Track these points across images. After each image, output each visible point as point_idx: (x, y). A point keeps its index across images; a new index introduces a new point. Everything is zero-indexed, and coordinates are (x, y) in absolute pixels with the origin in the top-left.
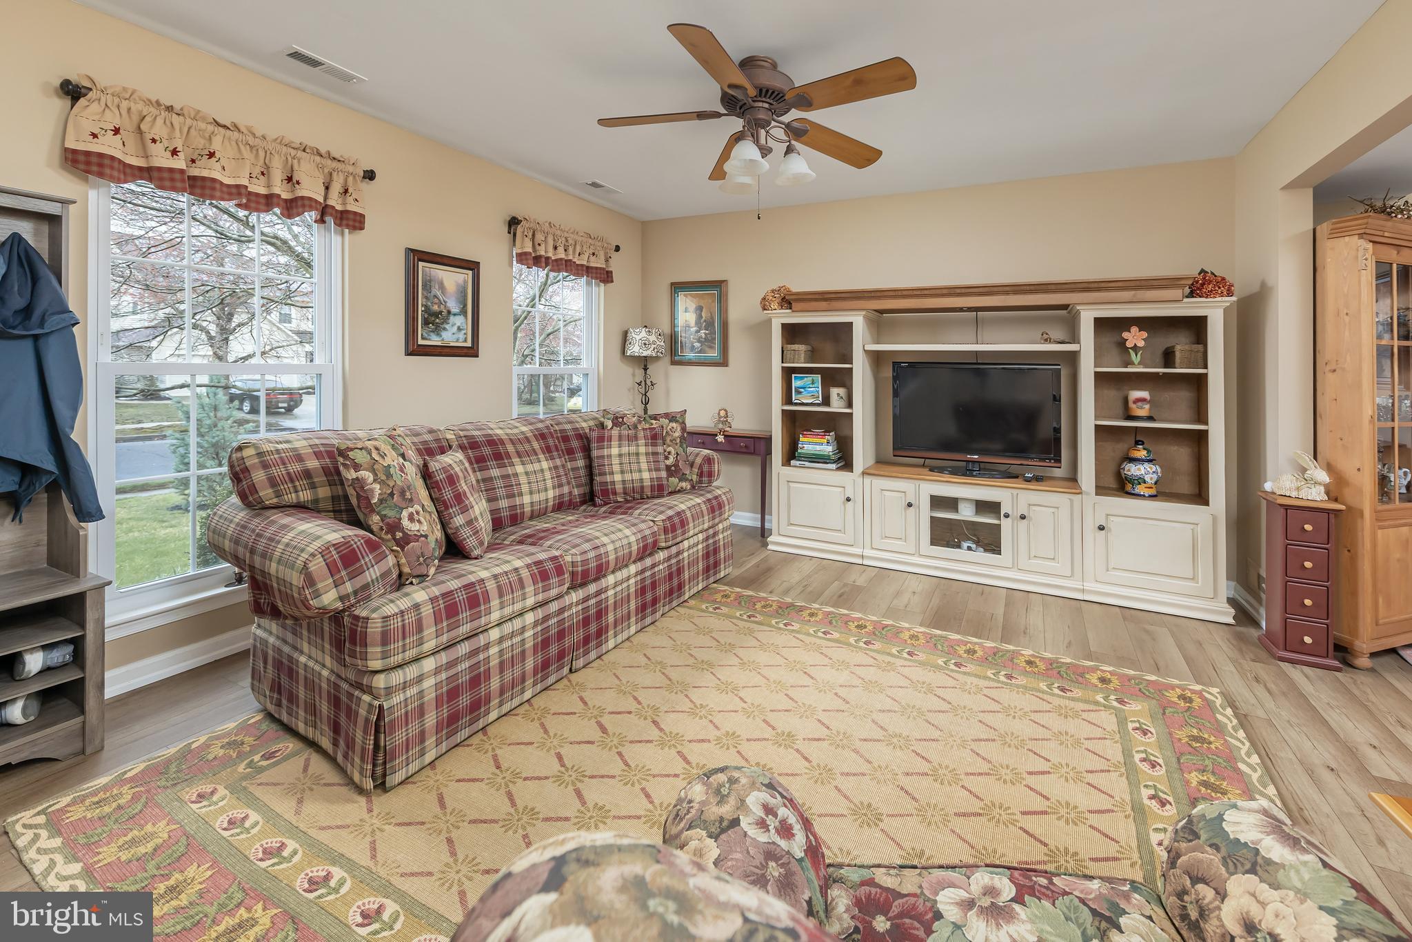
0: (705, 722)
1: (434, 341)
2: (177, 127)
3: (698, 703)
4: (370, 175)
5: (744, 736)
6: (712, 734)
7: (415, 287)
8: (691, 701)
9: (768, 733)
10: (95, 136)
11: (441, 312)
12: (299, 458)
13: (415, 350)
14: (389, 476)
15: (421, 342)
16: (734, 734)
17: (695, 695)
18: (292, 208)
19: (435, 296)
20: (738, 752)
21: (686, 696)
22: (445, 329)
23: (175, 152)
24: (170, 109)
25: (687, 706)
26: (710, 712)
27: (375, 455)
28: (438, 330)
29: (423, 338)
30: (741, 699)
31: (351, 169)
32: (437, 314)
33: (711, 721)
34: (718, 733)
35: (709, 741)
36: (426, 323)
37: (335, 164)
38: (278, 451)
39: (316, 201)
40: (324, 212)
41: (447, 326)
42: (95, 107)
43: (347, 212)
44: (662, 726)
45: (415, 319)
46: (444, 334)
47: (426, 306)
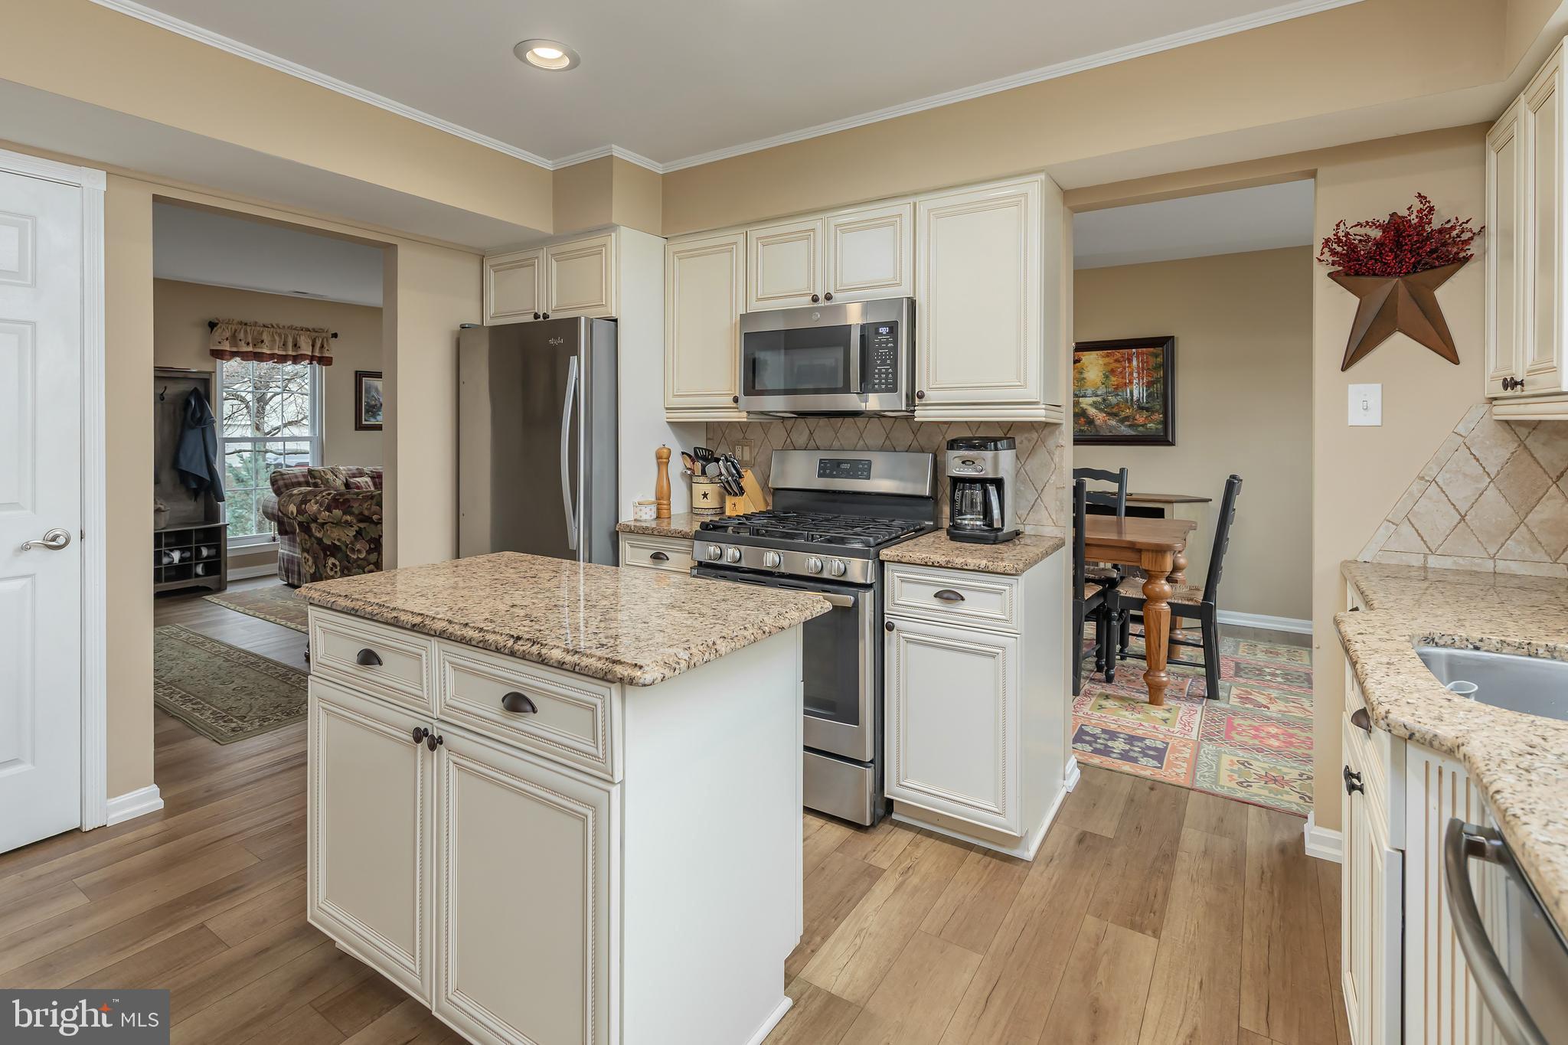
1: (372, 422)
2: (249, 331)
4: (335, 335)
7: (361, 392)
10: (220, 343)
11: (376, 405)
12: (296, 477)
13: (359, 426)
14: (328, 482)
15: (364, 423)
18: (296, 359)
19: (373, 396)
22: (379, 415)
23: (248, 344)
24: (246, 324)
27: (322, 474)
28: (374, 415)
29: (365, 420)
31: (324, 335)
32: (374, 406)
36: (367, 411)
37: (317, 334)
38: (288, 474)
39: (308, 355)
40: (312, 359)
41: (380, 413)
42: (220, 331)
43: (323, 357)
45: (361, 410)
46: (378, 418)
47: (368, 403)
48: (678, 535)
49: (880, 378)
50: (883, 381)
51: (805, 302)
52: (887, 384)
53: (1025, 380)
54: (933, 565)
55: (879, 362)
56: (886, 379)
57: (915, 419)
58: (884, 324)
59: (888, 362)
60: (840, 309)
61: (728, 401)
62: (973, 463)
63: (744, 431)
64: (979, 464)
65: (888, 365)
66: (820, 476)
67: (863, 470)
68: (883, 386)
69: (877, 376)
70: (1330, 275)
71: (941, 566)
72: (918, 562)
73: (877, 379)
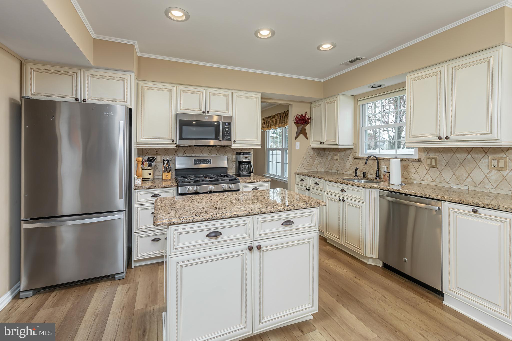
48: (168, 187)
49: (226, 137)
50: (227, 137)
51: (199, 113)
52: (228, 138)
53: (258, 139)
54: (253, 182)
55: (226, 132)
56: (228, 137)
57: (232, 148)
58: (227, 123)
59: (228, 132)
60: (212, 116)
61: (170, 141)
62: (247, 158)
63: (157, 151)
64: (249, 158)
65: (228, 133)
66: (195, 164)
67: (209, 162)
68: (227, 139)
69: (225, 136)
70: (294, 123)
71: (255, 182)
72: (250, 182)
73: (225, 137)
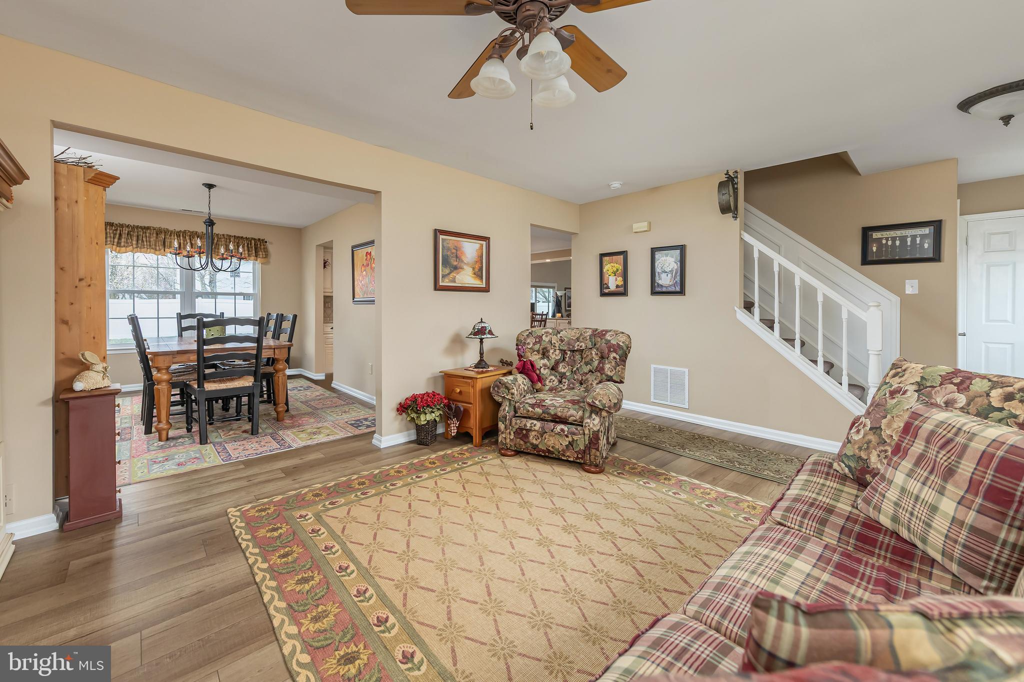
0: (600, 567)
3: (604, 586)
5: (572, 550)
6: (596, 558)
8: (610, 588)
9: (553, 548)
16: (579, 554)
17: (607, 596)
20: (579, 542)
21: (615, 596)
25: (614, 584)
26: (593, 574)
30: (564, 581)
33: (595, 566)
34: (590, 556)
35: (598, 552)
44: (634, 571)
